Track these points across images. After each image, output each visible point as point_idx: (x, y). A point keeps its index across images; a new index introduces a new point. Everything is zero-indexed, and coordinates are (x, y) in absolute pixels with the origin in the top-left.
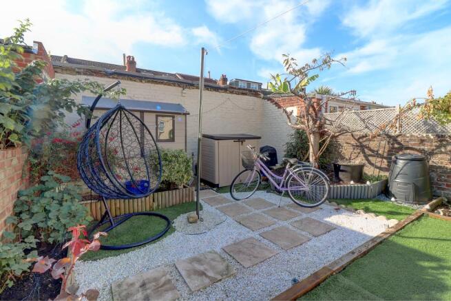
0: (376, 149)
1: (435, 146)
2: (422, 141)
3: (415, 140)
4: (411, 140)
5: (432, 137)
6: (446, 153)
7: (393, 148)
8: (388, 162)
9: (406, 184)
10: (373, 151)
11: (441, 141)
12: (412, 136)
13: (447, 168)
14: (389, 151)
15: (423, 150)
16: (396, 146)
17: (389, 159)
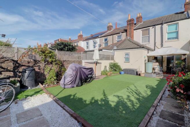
0: (6, 67)
1: (34, 64)
2: (29, 62)
3: (26, 62)
4: (24, 62)
5: (32, 61)
6: (37, 66)
7: (16, 66)
8: (14, 73)
9: (32, 80)
10: (4, 69)
11: (35, 62)
12: (24, 60)
13: (37, 71)
14: (14, 68)
15: (29, 66)
16: (17, 65)
17: (14, 71)
